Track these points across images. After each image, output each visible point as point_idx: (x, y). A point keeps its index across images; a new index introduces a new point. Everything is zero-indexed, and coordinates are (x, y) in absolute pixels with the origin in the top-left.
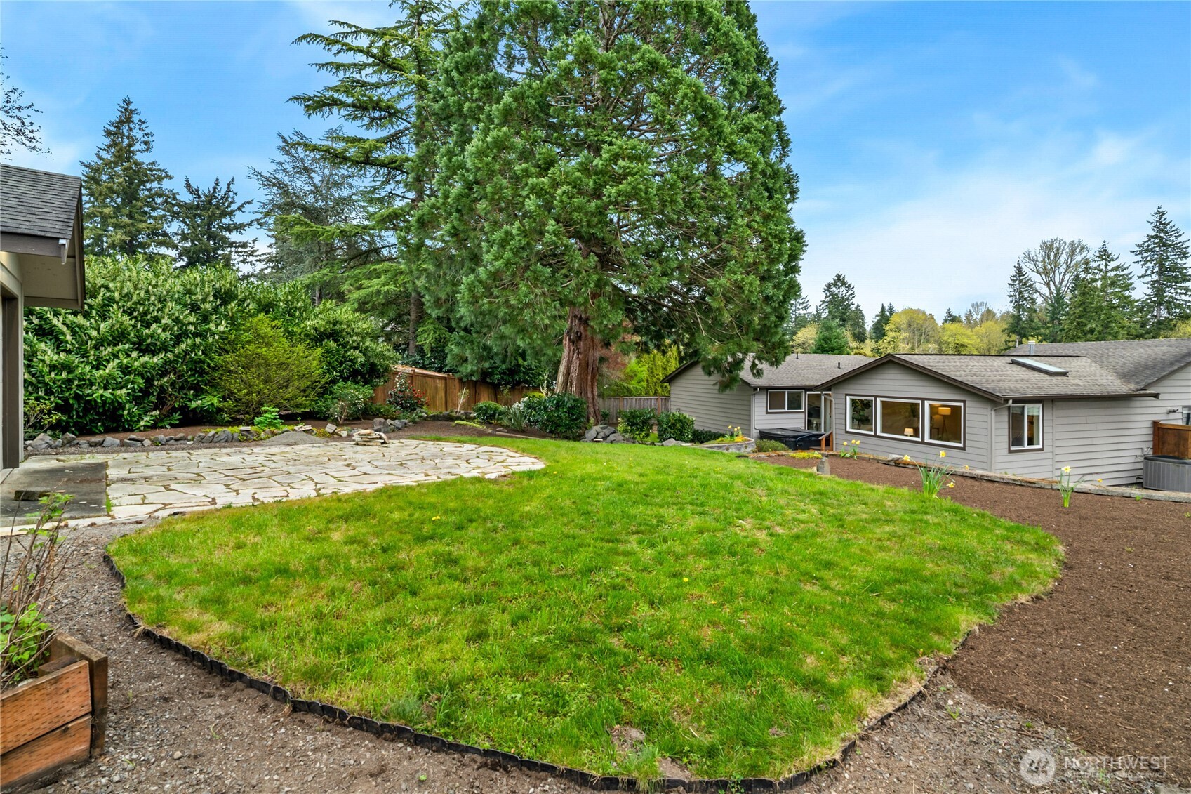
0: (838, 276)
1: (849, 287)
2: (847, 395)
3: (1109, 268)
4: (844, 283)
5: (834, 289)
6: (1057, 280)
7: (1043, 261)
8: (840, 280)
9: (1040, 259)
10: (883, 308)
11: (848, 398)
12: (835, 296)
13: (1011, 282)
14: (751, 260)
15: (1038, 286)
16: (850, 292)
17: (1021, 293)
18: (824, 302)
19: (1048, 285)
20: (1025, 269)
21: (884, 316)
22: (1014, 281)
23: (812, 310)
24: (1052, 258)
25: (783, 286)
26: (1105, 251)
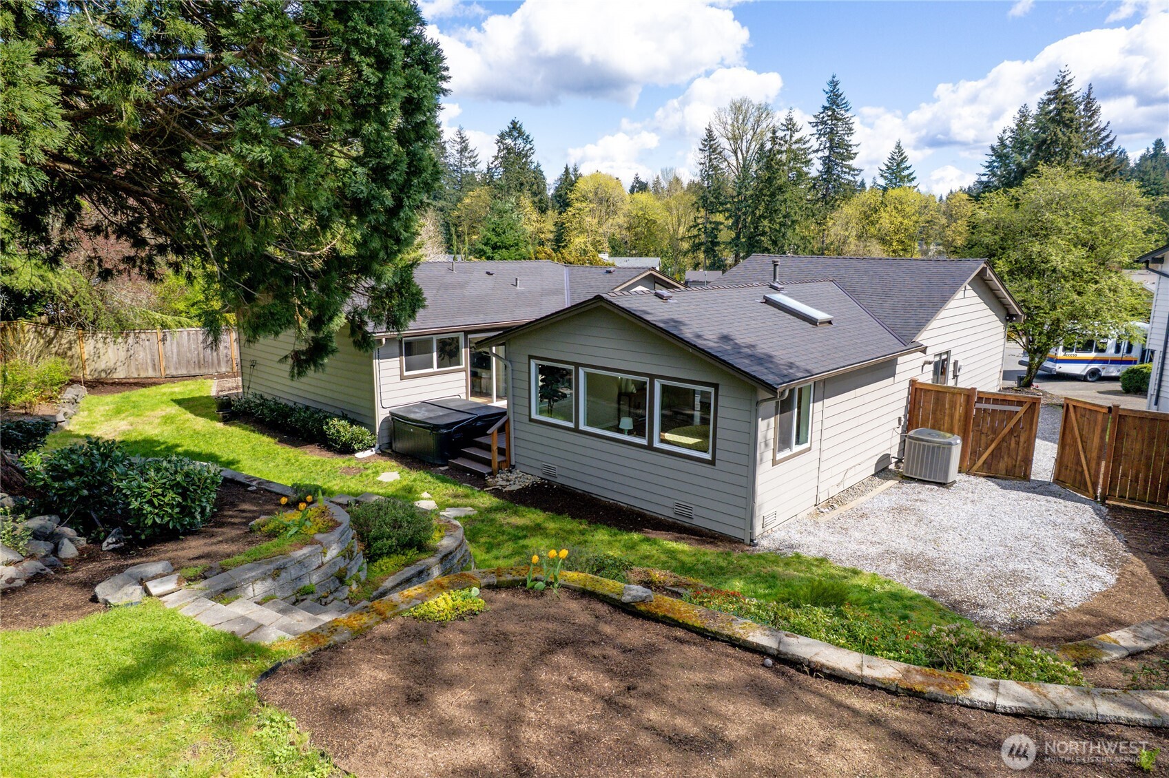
0: (514, 123)
1: (527, 139)
2: (531, 357)
3: (794, 139)
4: (521, 134)
5: (509, 141)
6: (744, 149)
7: (733, 125)
8: (515, 129)
9: (730, 122)
10: (567, 169)
11: (533, 363)
12: (509, 150)
13: (702, 147)
14: (303, 106)
15: (726, 153)
16: (528, 146)
17: (710, 160)
18: (496, 158)
19: (735, 153)
20: (716, 134)
21: (569, 181)
22: (705, 146)
23: (482, 167)
24: (740, 121)
25: (394, 176)
26: (791, 119)
